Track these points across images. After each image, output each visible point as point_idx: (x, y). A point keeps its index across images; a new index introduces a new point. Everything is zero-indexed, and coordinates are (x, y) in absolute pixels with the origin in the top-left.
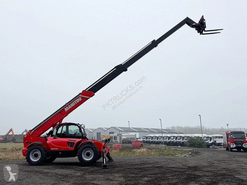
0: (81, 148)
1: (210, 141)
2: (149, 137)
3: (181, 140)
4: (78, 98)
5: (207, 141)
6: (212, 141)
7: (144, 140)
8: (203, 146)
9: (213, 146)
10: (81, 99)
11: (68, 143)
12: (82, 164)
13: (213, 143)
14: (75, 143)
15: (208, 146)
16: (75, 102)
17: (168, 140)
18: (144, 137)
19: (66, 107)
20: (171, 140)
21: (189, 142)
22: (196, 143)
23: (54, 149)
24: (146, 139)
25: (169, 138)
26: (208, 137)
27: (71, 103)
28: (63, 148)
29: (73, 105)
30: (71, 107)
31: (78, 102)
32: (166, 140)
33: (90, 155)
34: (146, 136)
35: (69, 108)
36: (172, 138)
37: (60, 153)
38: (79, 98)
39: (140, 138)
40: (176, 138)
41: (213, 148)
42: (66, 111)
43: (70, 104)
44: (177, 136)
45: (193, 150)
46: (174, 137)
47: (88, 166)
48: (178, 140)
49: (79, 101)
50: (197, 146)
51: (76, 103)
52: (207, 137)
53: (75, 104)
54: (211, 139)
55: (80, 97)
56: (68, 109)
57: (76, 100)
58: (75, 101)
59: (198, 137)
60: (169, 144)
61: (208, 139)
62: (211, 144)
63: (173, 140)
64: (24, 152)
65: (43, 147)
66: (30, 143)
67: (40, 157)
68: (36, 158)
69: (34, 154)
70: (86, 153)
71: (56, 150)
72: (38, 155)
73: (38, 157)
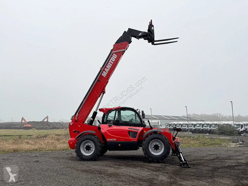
0: (147, 139)
1: (241, 128)
2: (173, 125)
3: (209, 127)
4: (111, 57)
5: (238, 129)
6: (243, 129)
7: (167, 127)
8: (234, 134)
9: (245, 134)
10: (116, 56)
11: (129, 132)
12: (150, 159)
13: (244, 131)
14: (138, 132)
15: (240, 133)
16: (110, 63)
17: (193, 128)
18: (167, 125)
19: (102, 72)
20: (197, 128)
21: (219, 130)
22: (226, 131)
23: (111, 140)
24: (169, 126)
25: (195, 125)
26: (239, 125)
27: (107, 65)
28: (123, 139)
29: (110, 67)
30: (109, 70)
31: (114, 61)
32: (191, 128)
33: (159, 148)
34: (169, 123)
35: (107, 72)
36: (198, 125)
37: (120, 145)
38: (113, 56)
39: (161, 126)
40: (203, 125)
41: (244, 136)
42: (105, 77)
43: (106, 67)
44: (203, 123)
45: (238, 139)
46: (200, 124)
47: (158, 162)
48: (205, 128)
49: (114, 59)
50: (228, 133)
51: (112, 63)
52: (237, 125)
53: (111, 65)
54: (242, 126)
55: (114, 54)
56: (107, 74)
57: (111, 59)
58: (110, 61)
59: (228, 124)
60: (194, 131)
61: (238, 126)
62: (242, 132)
63: (200, 128)
64: (71, 143)
65: (96, 138)
66: (78, 132)
67: (94, 150)
68: (88, 151)
69: (85, 147)
70: (153, 146)
71: (114, 141)
72: (91, 147)
73: (91, 150)
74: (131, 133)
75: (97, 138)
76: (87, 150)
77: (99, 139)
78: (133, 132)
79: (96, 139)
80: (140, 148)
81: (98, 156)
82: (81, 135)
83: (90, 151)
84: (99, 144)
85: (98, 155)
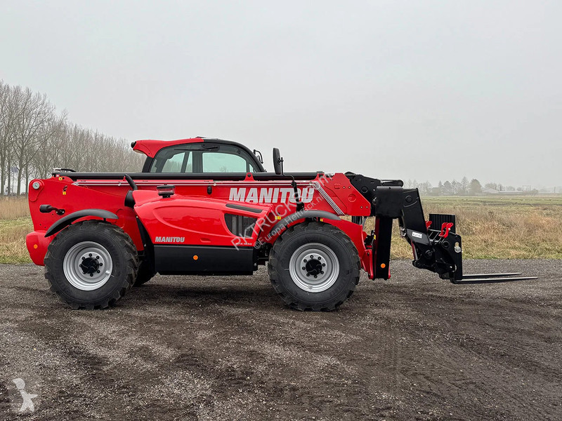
11: (228, 215)
14: (257, 218)
28: (208, 238)
33: (324, 269)
37: (196, 258)
64: (36, 247)
66: (60, 213)
67: (109, 272)
68: (92, 275)
69: (81, 261)
70: (303, 265)
71: (176, 244)
72: (101, 265)
73: (99, 272)
74: (234, 219)
75: (122, 236)
76: (85, 271)
77: (127, 239)
78: (240, 218)
79: (118, 239)
80: (259, 267)
81: (123, 293)
82: (68, 222)
83: (96, 275)
84: (127, 255)
85: (124, 289)
